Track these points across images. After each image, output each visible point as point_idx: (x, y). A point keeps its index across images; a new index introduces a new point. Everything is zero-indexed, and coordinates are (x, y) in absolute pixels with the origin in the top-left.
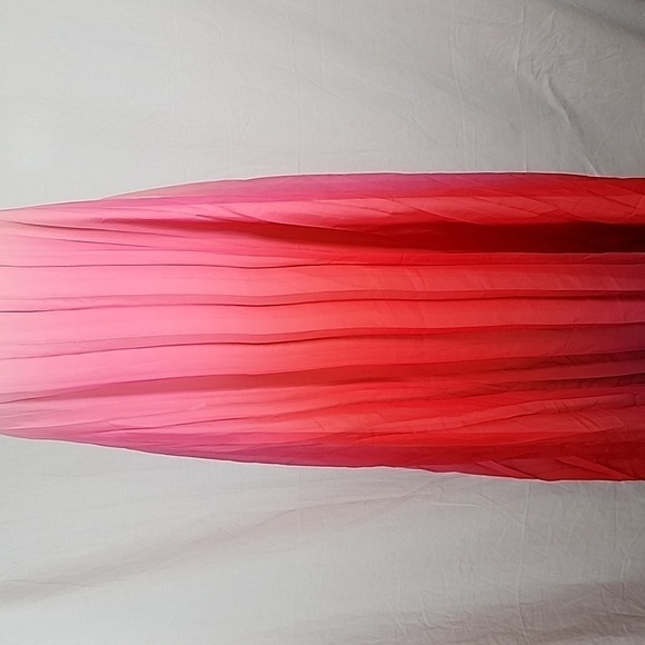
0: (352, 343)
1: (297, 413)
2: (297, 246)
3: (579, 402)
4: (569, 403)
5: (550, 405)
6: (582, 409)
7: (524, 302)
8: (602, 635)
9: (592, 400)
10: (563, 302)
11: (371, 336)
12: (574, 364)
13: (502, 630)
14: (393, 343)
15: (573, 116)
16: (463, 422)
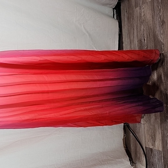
0: (29, 95)
1: (14, 115)
2: (13, 69)
3: (89, 107)
4: (87, 108)
5: (82, 108)
6: (90, 109)
7: (75, 82)
8: (101, 165)
9: (92, 107)
10: (84, 82)
11: (35, 93)
12: (88, 98)
13: (76, 167)
14: (41, 95)
15: (90, 35)
16: (60, 114)
